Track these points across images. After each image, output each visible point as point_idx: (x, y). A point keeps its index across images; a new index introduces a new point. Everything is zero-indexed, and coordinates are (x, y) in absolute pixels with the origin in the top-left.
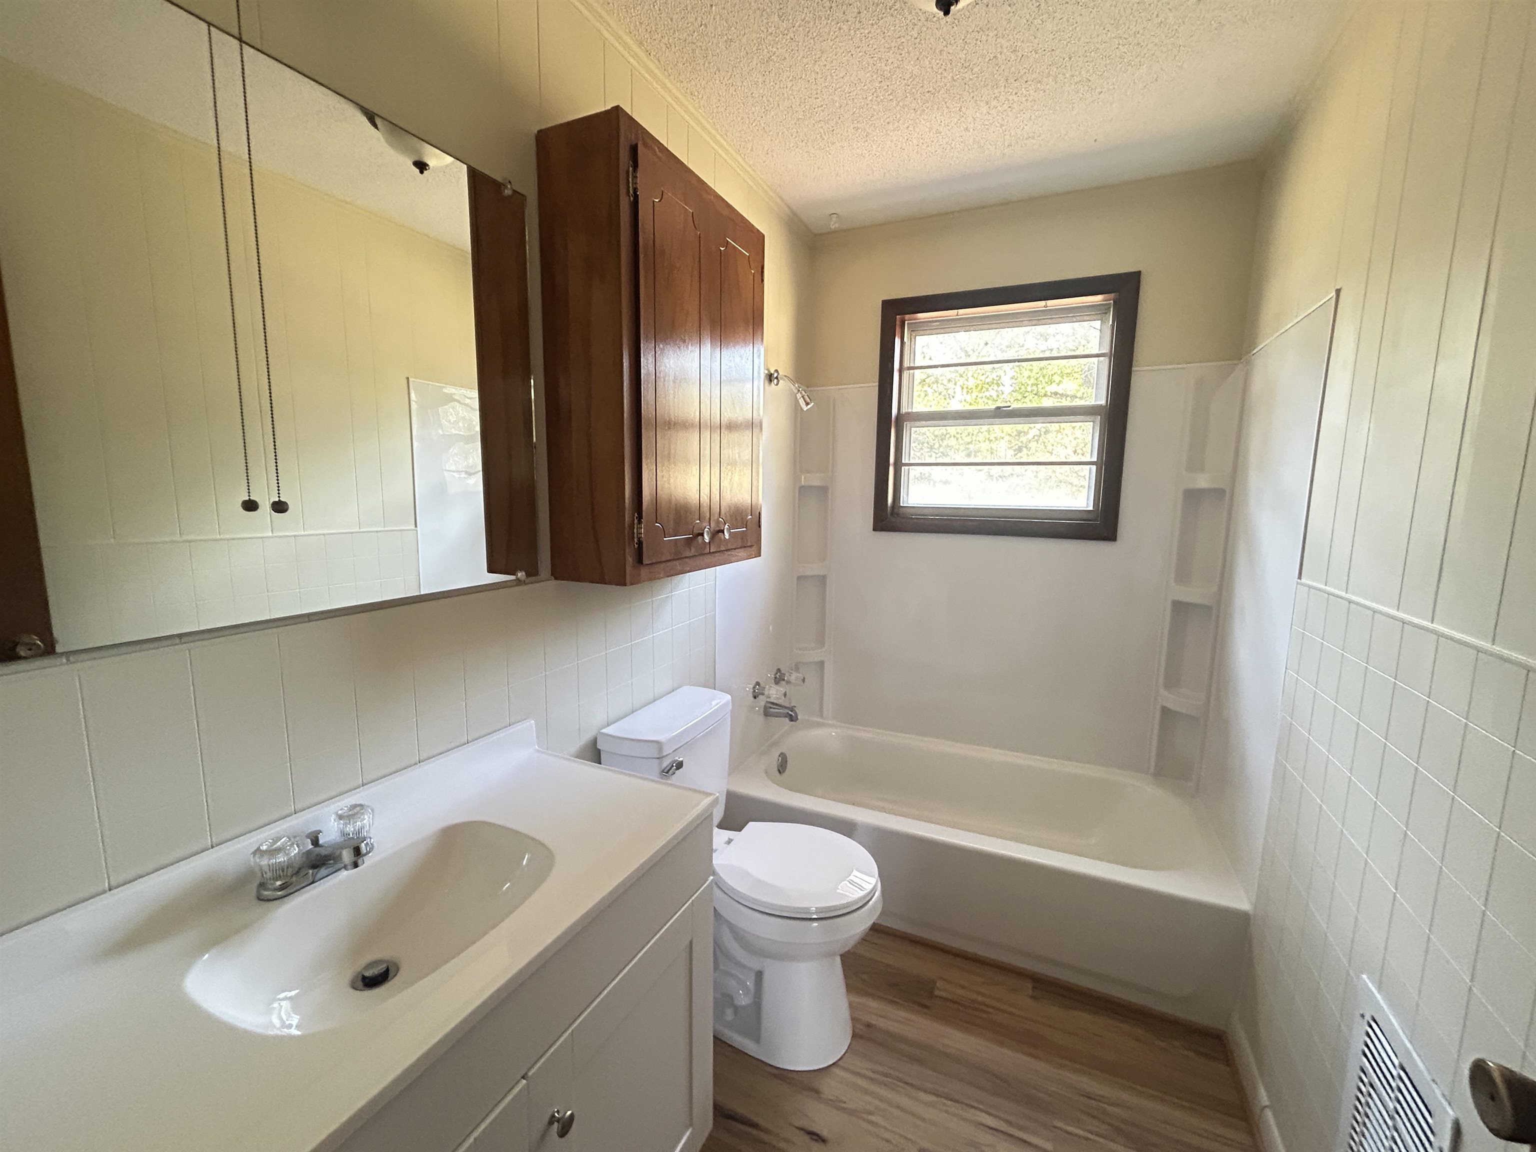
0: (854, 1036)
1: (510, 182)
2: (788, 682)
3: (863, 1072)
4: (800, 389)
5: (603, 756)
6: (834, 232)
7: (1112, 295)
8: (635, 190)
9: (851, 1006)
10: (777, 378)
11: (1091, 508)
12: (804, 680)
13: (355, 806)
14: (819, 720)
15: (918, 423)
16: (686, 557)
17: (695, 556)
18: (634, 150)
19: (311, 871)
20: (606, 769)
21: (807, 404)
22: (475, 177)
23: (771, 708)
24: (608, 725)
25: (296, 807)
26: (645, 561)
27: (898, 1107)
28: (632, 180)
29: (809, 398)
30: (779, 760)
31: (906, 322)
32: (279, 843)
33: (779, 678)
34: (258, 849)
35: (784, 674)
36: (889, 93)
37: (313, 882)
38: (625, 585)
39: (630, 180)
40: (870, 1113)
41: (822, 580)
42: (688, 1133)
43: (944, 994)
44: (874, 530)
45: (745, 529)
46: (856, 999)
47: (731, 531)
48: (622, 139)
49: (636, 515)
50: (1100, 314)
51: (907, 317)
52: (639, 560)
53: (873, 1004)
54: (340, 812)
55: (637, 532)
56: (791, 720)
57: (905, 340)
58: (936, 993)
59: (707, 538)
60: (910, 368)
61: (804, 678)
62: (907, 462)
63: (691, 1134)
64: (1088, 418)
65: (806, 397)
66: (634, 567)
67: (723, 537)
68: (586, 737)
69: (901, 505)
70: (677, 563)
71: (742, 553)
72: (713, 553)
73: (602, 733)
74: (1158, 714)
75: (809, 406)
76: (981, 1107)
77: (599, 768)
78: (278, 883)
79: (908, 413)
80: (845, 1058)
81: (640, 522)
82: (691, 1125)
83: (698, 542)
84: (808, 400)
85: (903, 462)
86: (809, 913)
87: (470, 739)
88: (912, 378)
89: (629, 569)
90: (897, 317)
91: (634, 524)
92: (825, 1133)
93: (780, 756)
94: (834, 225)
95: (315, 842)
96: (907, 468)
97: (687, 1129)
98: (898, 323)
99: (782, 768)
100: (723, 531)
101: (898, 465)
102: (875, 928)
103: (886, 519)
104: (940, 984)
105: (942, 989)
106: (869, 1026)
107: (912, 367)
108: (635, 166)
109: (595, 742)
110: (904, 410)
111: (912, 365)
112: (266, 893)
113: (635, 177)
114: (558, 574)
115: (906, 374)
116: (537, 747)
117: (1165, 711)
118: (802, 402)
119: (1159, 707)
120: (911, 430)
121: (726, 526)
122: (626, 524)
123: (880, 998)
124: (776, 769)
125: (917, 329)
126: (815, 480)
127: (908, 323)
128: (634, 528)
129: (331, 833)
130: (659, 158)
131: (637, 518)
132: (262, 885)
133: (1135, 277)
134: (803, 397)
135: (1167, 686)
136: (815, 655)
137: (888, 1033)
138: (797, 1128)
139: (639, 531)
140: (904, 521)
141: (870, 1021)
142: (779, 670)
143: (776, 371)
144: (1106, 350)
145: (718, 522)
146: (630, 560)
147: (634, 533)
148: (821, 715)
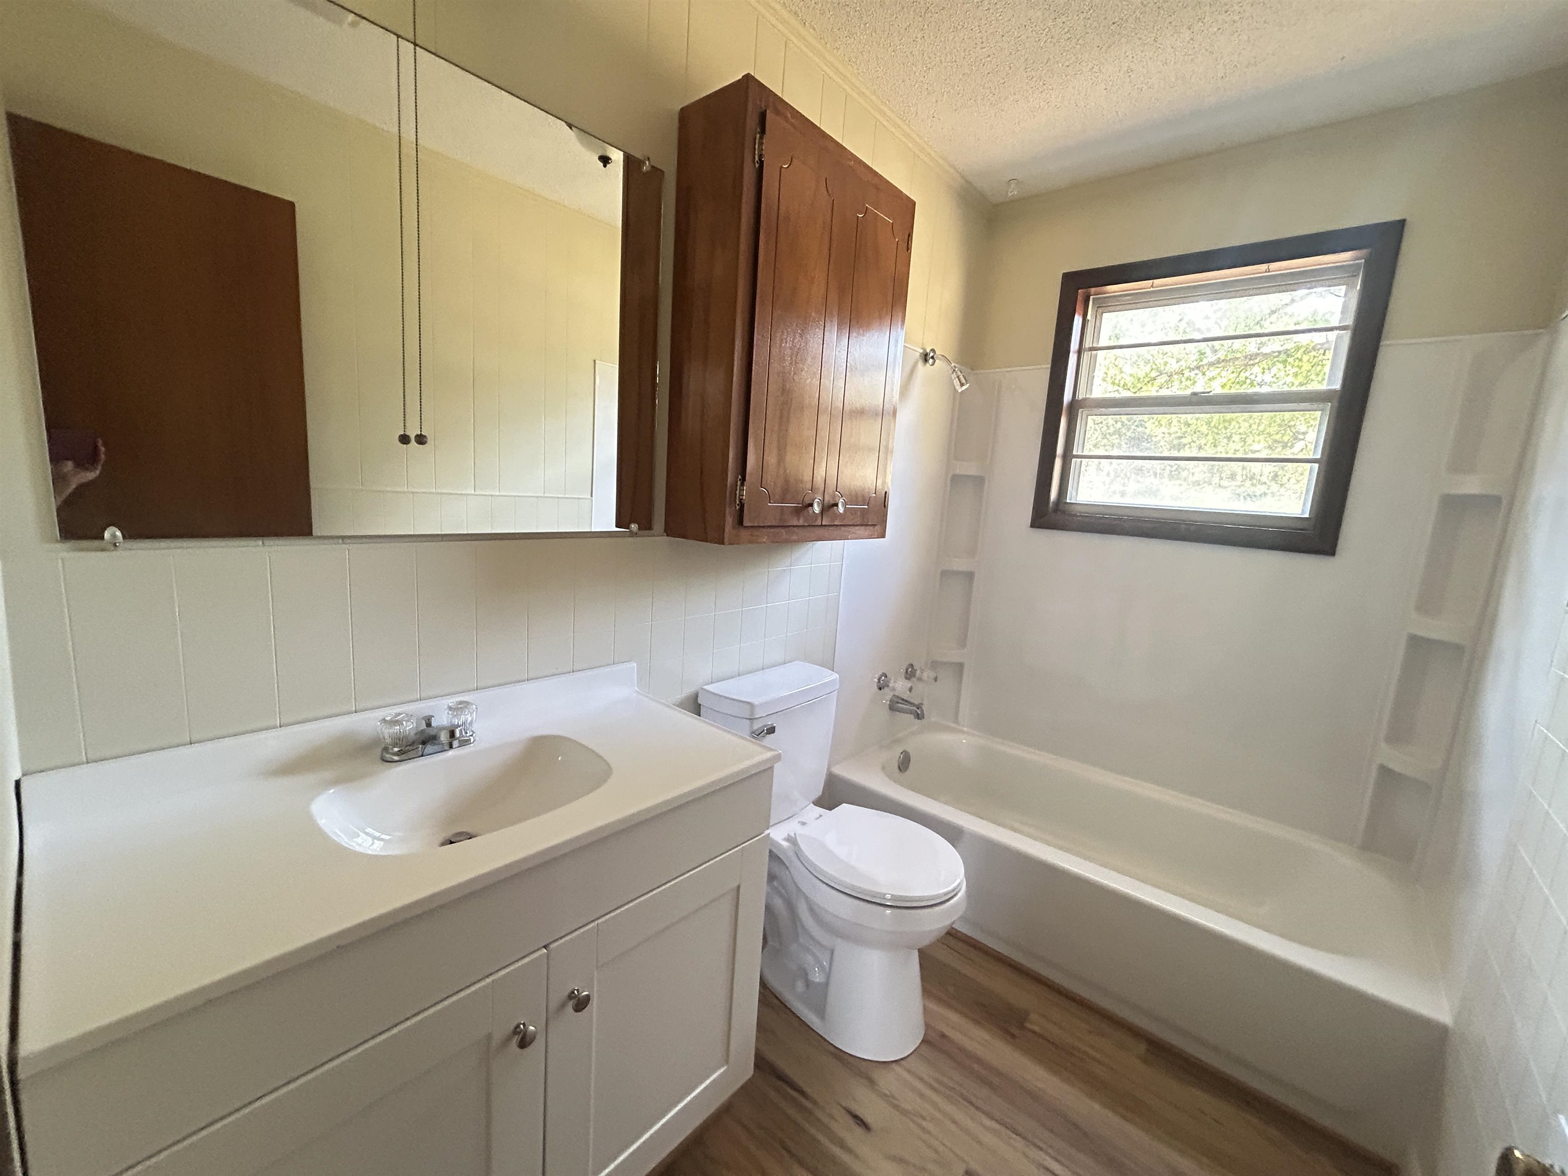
0: (924, 1041)
1: (649, 159)
2: (920, 679)
3: (926, 1078)
4: (956, 369)
5: (703, 710)
6: (1013, 201)
7: (1364, 252)
8: (760, 156)
9: (925, 1009)
10: (932, 357)
11: (1307, 515)
12: (936, 679)
13: (461, 703)
14: (953, 725)
15: (1096, 411)
16: (794, 526)
17: (804, 526)
18: (763, 117)
19: (420, 746)
20: (704, 722)
21: (962, 385)
22: (630, 163)
23: (898, 703)
24: (712, 683)
25: (422, 694)
26: (746, 523)
27: (954, 1122)
28: (759, 146)
29: (965, 379)
30: (900, 757)
31: (1091, 297)
32: (399, 717)
33: (910, 673)
34: (384, 719)
35: (916, 670)
36: (1066, 30)
37: (422, 756)
38: (722, 543)
39: (757, 147)
40: (924, 1118)
41: (970, 576)
42: (722, 1070)
43: (1036, 1028)
44: (1032, 526)
45: (866, 507)
46: (932, 1006)
47: (847, 506)
48: (750, 106)
49: (740, 477)
50: (1347, 277)
51: (1093, 290)
52: (740, 522)
53: (954, 1017)
54: (450, 704)
55: (740, 493)
56: (919, 718)
57: (1089, 317)
58: (1028, 1025)
59: (817, 509)
60: (1092, 349)
61: (937, 677)
62: (1079, 453)
63: (724, 1071)
64: (1315, 406)
65: (961, 377)
66: (734, 528)
67: (836, 511)
68: (688, 691)
69: (1068, 501)
70: (783, 531)
71: (861, 531)
72: (825, 526)
73: (704, 689)
74: (1374, 774)
75: (964, 388)
76: (1050, 1151)
77: (699, 719)
78: (396, 749)
79: (1085, 399)
80: (909, 1059)
81: (742, 484)
82: (727, 1062)
83: (808, 511)
84: (963, 381)
85: (1074, 453)
86: (884, 898)
87: (575, 669)
88: (1093, 360)
89: (728, 528)
90: (1080, 291)
91: (737, 485)
92: (869, 1119)
93: (902, 753)
94: (1013, 192)
95: (429, 725)
96: (1079, 460)
97: (723, 1066)
98: (1080, 298)
99: (904, 763)
100: (837, 505)
101: (1068, 456)
102: (952, 934)
103: (1047, 514)
104: (1033, 1017)
105: (1035, 1023)
106: (943, 1036)
107: (1094, 347)
108: (763, 132)
109: (696, 697)
110: (1081, 396)
111: (1095, 345)
112: (388, 756)
113: (761, 144)
114: (670, 531)
115: (1086, 356)
116: (637, 688)
117: (1385, 771)
118: (956, 382)
119: (1374, 767)
120: (1087, 418)
121: (841, 500)
122: (728, 484)
123: (961, 1013)
124: (897, 765)
125: (1104, 305)
126: (971, 469)
127: (1093, 298)
128: (736, 490)
129: (442, 719)
130: (792, 125)
131: (740, 480)
132: (386, 749)
133: (1398, 228)
134: (958, 377)
135: (1389, 740)
136: (954, 656)
137: (962, 1049)
138: (844, 1108)
139: (741, 493)
140: (1071, 518)
141: (944, 1031)
142: (912, 665)
143: (933, 350)
144: (1350, 321)
145: (834, 496)
146: (729, 520)
147: (736, 494)
148: (956, 721)
